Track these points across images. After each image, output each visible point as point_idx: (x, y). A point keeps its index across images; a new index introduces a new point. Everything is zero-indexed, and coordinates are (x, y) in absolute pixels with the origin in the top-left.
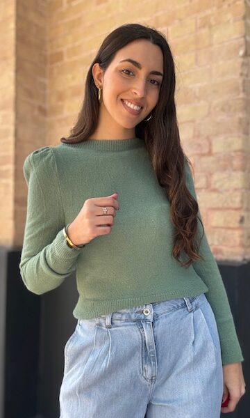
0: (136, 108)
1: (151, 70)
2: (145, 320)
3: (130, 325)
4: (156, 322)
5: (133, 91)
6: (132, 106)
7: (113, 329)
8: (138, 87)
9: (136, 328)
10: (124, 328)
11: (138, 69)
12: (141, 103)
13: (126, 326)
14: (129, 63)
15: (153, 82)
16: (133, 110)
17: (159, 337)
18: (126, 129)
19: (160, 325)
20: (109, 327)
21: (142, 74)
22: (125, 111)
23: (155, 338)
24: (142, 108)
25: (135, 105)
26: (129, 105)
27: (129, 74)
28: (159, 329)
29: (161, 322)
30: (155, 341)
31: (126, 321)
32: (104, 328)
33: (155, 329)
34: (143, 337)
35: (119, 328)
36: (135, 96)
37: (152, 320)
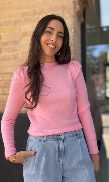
0: (53, 47)
1: (59, 31)
2: (60, 139)
3: (54, 141)
4: (65, 140)
5: (52, 39)
6: (51, 46)
7: (46, 142)
9: (56, 142)
11: (53, 31)
12: (55, 45)
13: (52, 141)
14: (49, 29)
15: (60, 36)
16: (52, 48)
17: (65, 147)
20: (45, 141)
21: (55, 33)
24: (56, 47)
25: (53, 45)
26: (50, 45)
27: (49, 33)
28: (66, 143)
29: (67, 140)
30: (64, 148)
31: (52, 138)
32: (42, 141)
34: (59, 146)
35: (49, 142)
36: (52, 42)
37: (63, 139)
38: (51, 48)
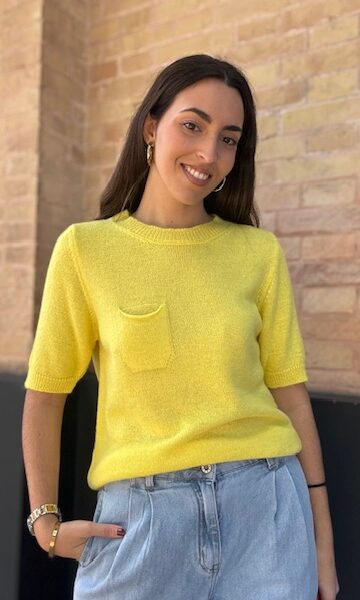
0: (201, 176)
1: (225, 125)
2: (204, 479)
3: (182, 487)
4: (220, 484)
5: (200, 154)
6: (196, 174)
7: (156, 492)
8: (205, 149)
9: (190, 492)
10: (172, 490)
11: (206, 123)
12: (208, 171)
13: (175, 488)
14: (194, 114)
15: (227, 140)
16: (198, 179)
17: (223, 507)
18: (186, 206)
19: (226, 486)
20: (150, 490)
21: (212, 129)
22: (186, 180)
23: (219, 506)
24: (210, 176)
25: (200, 173)
26: (192, 172)
27: (192, 129)
28: (224, 494)
29: (229, 482)
30: (219, 512)
31: (176, 480)
32: (143, 491)
33: (219, 493)
34: (200, 505)
35: (165, 491)
36: (201, 161)
37: (214, 480)
38: (196, 181)
